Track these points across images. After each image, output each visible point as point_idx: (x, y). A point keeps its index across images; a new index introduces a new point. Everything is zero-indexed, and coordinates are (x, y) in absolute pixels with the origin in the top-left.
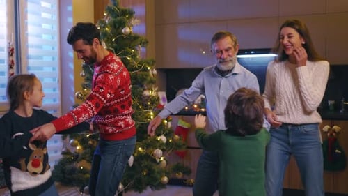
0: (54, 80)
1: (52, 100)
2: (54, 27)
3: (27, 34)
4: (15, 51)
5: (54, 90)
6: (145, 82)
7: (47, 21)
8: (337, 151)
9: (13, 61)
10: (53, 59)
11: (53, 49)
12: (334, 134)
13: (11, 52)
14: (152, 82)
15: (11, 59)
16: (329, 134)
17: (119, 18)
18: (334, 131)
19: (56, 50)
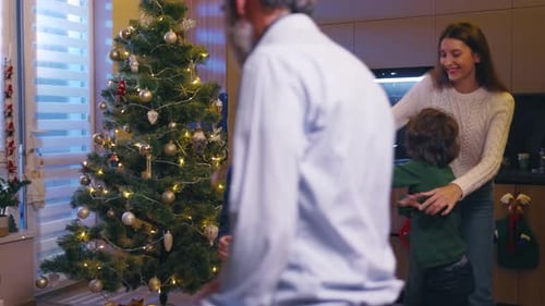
0: (83, 117)
1: (79, 148)
2: (84, 35)
3: (35, 45)
4: (15, 71)
5: (83, 132)
6: (199, 119)
7: (74, 26)
8: (523, 236)
9: (10, 86)
10: (83, 85)
11: (82, 69)
12: (519, 208)
13: (8, 74)
14: (212, 118)
15: (8, 83)
16: (510, 208)
18: (519, 203)
19: (88, 70)
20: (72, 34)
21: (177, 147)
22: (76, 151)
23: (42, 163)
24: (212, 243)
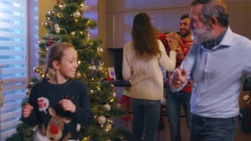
0: (23, 57)
1: (21, 74)
2: (23, 14)
5: (23, 66)
6: (93, 59)
7: (17, 10)
10: (22, 40)
11: (22, 32)
14: (99, 58)
16: (248, 102)
17: (71, 4)
19: (25, 33)
20: (16, 14)
21: (82, 74)
22: (18, 75)
23: (2, 82)
24: (102, 126)
